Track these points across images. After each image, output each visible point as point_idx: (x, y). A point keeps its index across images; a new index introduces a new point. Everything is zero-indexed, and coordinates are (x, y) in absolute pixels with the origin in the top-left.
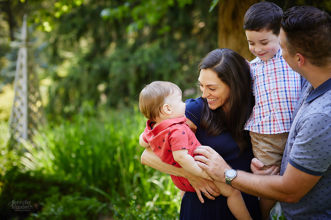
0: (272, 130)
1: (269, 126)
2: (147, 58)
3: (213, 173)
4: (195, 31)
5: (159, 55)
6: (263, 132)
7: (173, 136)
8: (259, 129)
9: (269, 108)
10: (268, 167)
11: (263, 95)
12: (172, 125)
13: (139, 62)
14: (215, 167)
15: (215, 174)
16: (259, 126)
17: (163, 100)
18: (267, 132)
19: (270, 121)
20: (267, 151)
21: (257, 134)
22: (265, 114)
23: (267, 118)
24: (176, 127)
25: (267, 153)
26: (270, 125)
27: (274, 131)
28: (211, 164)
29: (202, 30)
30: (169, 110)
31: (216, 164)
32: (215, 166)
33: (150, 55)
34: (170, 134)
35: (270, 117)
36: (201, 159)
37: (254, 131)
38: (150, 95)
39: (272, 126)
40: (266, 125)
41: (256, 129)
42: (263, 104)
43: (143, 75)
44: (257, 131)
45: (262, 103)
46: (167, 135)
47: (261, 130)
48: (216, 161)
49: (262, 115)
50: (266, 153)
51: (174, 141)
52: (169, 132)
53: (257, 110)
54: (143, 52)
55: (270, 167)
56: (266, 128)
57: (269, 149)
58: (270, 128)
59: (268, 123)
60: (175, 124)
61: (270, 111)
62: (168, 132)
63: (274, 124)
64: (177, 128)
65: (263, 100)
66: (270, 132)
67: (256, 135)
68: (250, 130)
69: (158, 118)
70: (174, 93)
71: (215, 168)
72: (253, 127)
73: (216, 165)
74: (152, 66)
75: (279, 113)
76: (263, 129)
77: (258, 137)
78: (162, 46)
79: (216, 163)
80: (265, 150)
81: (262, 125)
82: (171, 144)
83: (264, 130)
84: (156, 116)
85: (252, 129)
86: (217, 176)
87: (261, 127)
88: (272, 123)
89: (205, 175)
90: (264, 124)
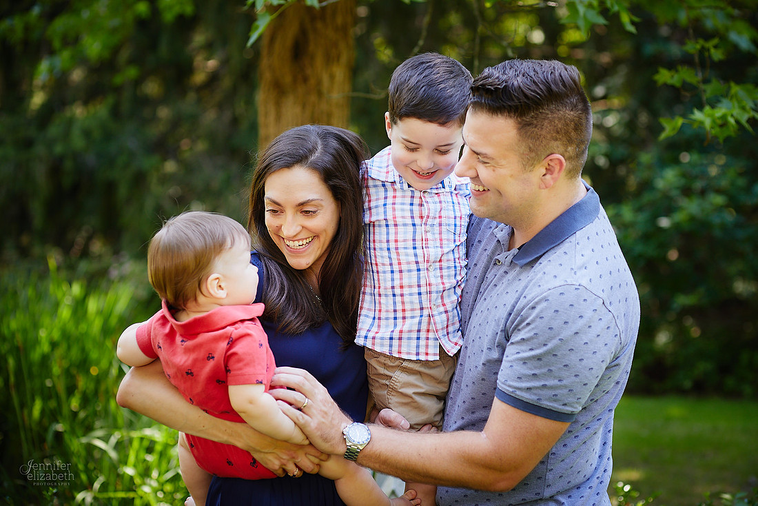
0: (422, 350)
1: (414, 342)
2: (78, 142)
3: (319, 433)
4: (199, 78)
5: (108, 136)
6: (400, 353)
7: (239, 348)
8: (391, 346)
9: (421, 302)
10: (416, 427)
11: (409, 271)
12: (236, 323)
13: (59, 149)
14: (323, 420)
15: (321, 436)
16: (391, 339)
17: (208, 264)
18: (408, 353)
19: (419, 331)
20: (414, 393)
21: (385, 355)
22: (408, 314)
23: (411, 324)
24: (247, 328)
25: (414, 396)
26: (418, 338)
27: (427, 354)
28: (314, 411)
29: (214, 78)
30: (220, 286)
31: (326, 413)
32: (323, 417)
33: (87, 134)
34: (232, 342)
35: (420, 323)
36: (296, 400)
37: (378, 349)
38: (179, 247)
39: (423, 342)
40: (409, 339)
41: (382, 345)
42: (406, 291)
43: (67, 181)
44: (386, 350)
45: (402, 287)
46: (223, 345)
47: (395, 349)
48: (325, 406)
49: (400, 315)
50: (411, 397)
51: (240, 361)
52: (230, 337)
53: (387, 300)
54: (70, 122)
55: (419, 427)
56: (409, 346)
57: (416, 386)
58: (418, 347)
59: (415, 335)
60: (243, 321)
61: (422, 309)
62: (227, 337)
63: (427, 339)
64: (249, 332)
65: (405, 282)
66: (418, 354)
67: (382, 359)
68: (369, 345)
69: (194, 303)
70: (234, 248)
71: (323, 423)
72: (377, 341)
73: (325, 415)
74: (91, 159)
75: (441, 313)
76: (400, 346)
77: (389, 362)
78: (115, 113)
79: (324, 409)
80: (409, 391)
81: (400, 339)
82: (230, 368)
83: (404, 349)
84: (188, 300)
85: (373, 344)
86: (326, 440)
87: (396, 342)
88: (423, 335)
89: (298, 437)
90: (404, 335)
